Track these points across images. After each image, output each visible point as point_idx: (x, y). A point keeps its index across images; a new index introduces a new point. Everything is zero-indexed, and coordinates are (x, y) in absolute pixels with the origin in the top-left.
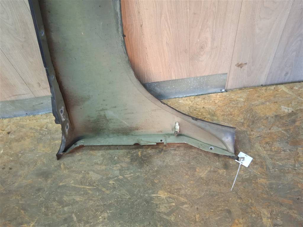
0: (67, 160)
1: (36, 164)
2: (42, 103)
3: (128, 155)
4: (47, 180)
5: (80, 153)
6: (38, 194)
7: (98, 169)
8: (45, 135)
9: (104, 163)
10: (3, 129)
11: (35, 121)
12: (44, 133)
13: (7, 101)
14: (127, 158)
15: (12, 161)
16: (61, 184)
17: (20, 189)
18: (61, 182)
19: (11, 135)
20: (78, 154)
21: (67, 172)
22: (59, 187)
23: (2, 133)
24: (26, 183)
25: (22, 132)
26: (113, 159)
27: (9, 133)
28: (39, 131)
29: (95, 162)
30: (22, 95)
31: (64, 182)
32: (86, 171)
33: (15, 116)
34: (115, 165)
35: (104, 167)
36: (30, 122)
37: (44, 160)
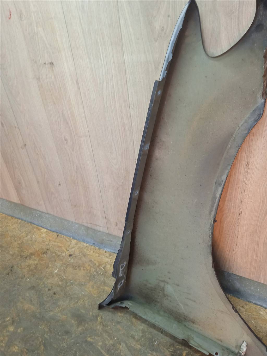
0: (107, 315)
1: (77, 302)
2: (111, 241)
3: (171, 348)
4: (79, 326)
5: (122, 314)
6: (64, 337)
7: (132, 344)
8: (100, 275)
9: (140, 341)
10: (68, 249)
11: (97, 255)
12: (100, 273)
13: (83, 225)
14: (168, 350)
15: (60, 286)
16: (89, 339)
17: (52, 321)
18: (90, 336)
19: (71, 259)
20: (120, 314)
21: (101, 328)
22: (86, 341)
23: (65, 252)
24: (60, 317)
25: (81, 260)
26: (152, 342)
27: (70, 255)
28: (96, 267)
29: (133, 334)
30: (98, 227)
31: (92, 339)
32: (119, 340)
33: (84, 241)
34: (152, 351)
35: (139, 346)
36: (93, 253)
37: (87, 301)
